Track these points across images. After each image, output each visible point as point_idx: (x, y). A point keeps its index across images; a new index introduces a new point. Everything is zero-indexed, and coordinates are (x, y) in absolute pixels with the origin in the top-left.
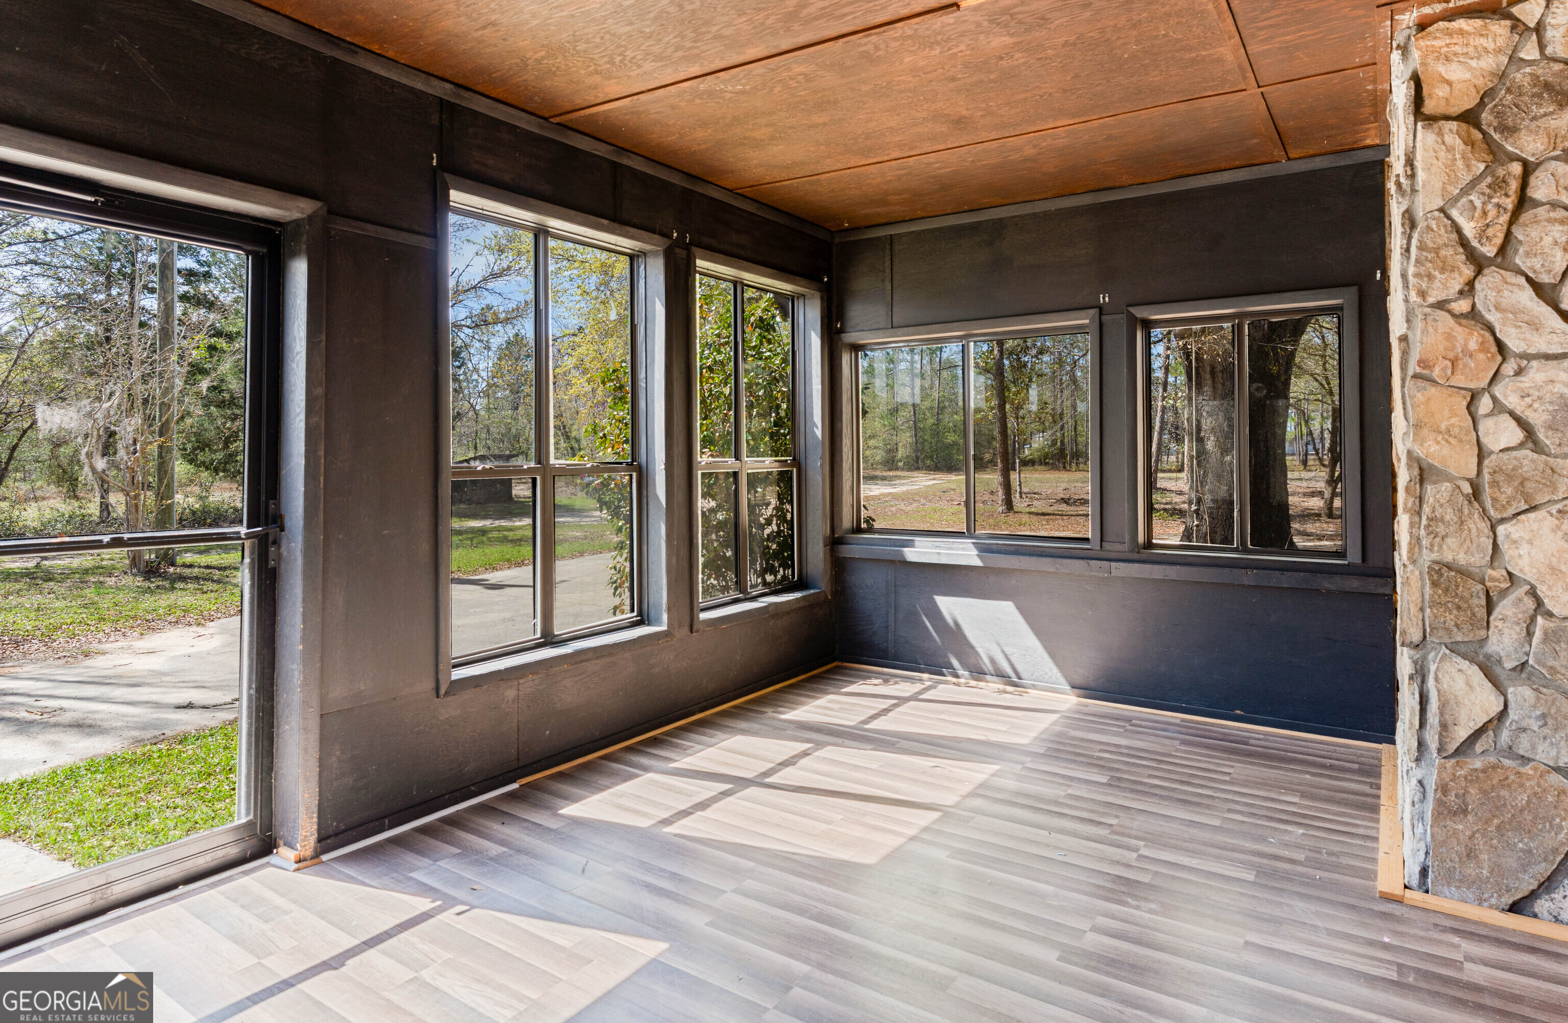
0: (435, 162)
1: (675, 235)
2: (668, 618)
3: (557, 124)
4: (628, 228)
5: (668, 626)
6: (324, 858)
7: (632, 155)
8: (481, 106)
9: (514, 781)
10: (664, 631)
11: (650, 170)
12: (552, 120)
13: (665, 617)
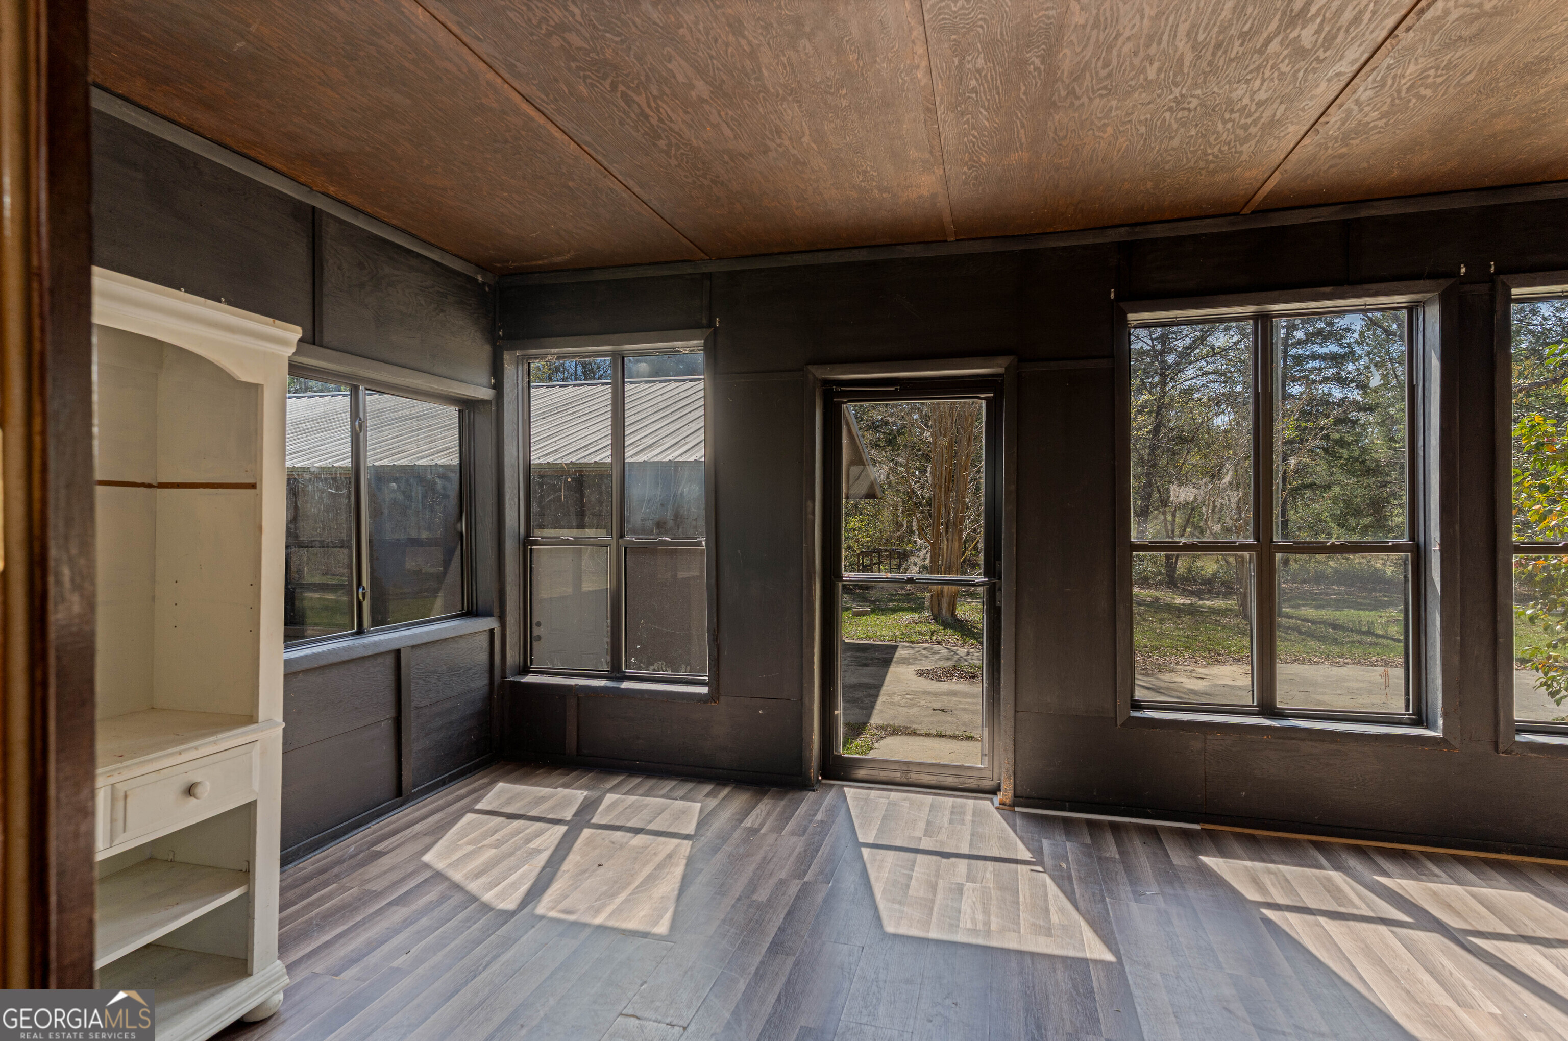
0: (1112, 296)
1: (1463, 270)
2: (1444, 724)
3: (1253, 213)
4: (1367, 286)
5: (1444, 733)
6: (1017, 809)
7: (1375, 203)
8: (1160, 232)
9: (1198, 823)
10: (1435, 738)
11: (1411, 209)
12: (1243, 213)
13: (1441, 722)
